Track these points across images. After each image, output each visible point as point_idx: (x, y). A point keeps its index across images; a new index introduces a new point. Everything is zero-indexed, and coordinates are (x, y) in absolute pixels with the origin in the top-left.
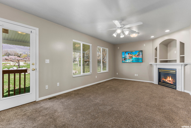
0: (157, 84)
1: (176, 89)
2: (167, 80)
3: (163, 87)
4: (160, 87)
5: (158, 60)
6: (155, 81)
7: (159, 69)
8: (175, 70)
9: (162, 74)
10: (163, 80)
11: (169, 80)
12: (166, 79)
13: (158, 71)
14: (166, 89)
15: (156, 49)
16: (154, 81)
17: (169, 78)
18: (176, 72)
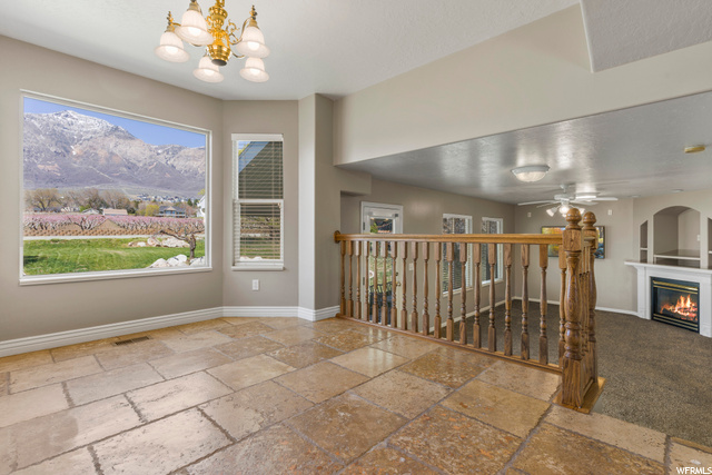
0: (648, 317)
1: (698, 332)
2: (677, 308)
3: (665, 325)
4: (656, 326)
5: (651, 256)
6: (644, 311)
7: (653, 279)
8: (697, 285)
9: (662, 293)
10: (665, 310)
11: (684, 306)
12: (675, 304)
13: (652, 284)
14: (671, 332)
15: (644, 227)
16: (639, 310)
17: (685, 302)
18: (698, 292)
